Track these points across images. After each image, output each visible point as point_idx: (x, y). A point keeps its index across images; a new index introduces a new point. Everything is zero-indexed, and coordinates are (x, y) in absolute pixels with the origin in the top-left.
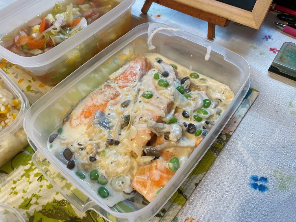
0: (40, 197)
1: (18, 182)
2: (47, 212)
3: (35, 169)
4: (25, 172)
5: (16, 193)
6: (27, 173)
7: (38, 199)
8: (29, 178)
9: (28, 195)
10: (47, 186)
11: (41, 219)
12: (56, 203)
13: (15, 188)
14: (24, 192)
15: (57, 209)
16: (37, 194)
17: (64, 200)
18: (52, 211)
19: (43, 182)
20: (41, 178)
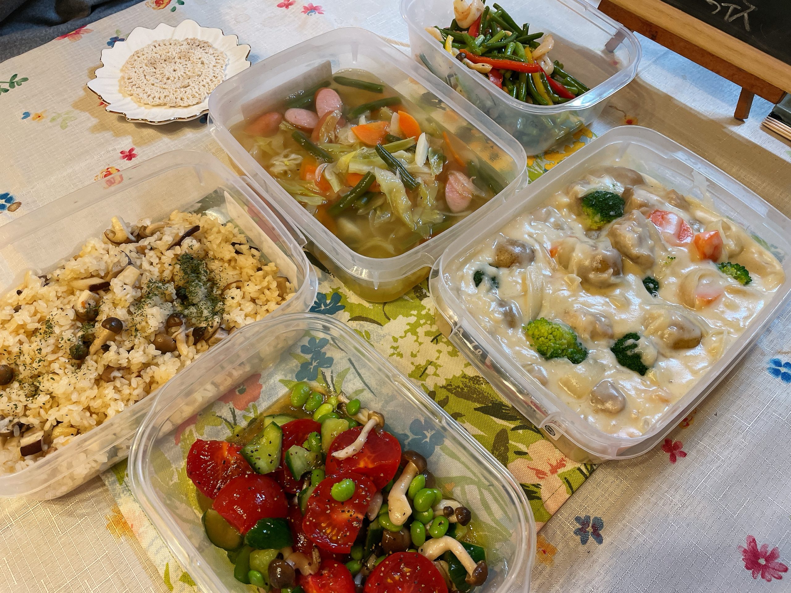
0: (440, 366)
1: (400, 340)
2: (455, 389)
3: (425, 324)
4: (408, 327)
5: (401, 355)
6: (413, 329)
7: (437, 369)
8: (418, 337)
9: (421, 361)
10: (449, 352)
11: (447, 397)
12: (466, 378)
13: (398, 347)
14: (413, 355)
15: (469, 387)
16: (435, 361)
17: (478, 376)
18: (462, 389)
19: (441, 346)
20: (436, 339)
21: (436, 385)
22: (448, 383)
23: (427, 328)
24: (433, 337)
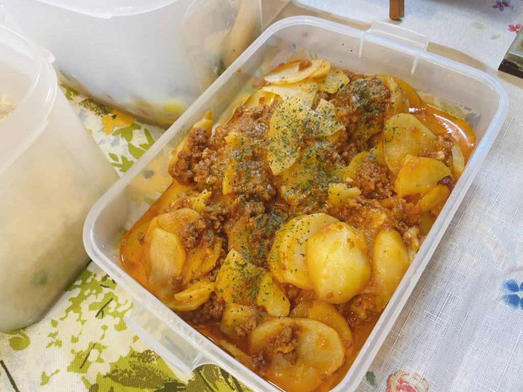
0: (104, 347)
1: (60, 322)
2: (121, 375)
3: (89, 295)
4: (71, 303)
6: (75, 305)
7: (101, 352)
8: (81, 313)
9: (82, 346)
10: (116, 326)
11: (112, 389)
12: (135, 357)
13: (56, 334)
14: (74, 340)
15: (138, 368)
16: (99, 342)
17: (149, 351)
18: (130, 373)
20: (102, 312)
21: (99, 375)
22: (114, 368)
23: (92, 299)
24: (98, 311)
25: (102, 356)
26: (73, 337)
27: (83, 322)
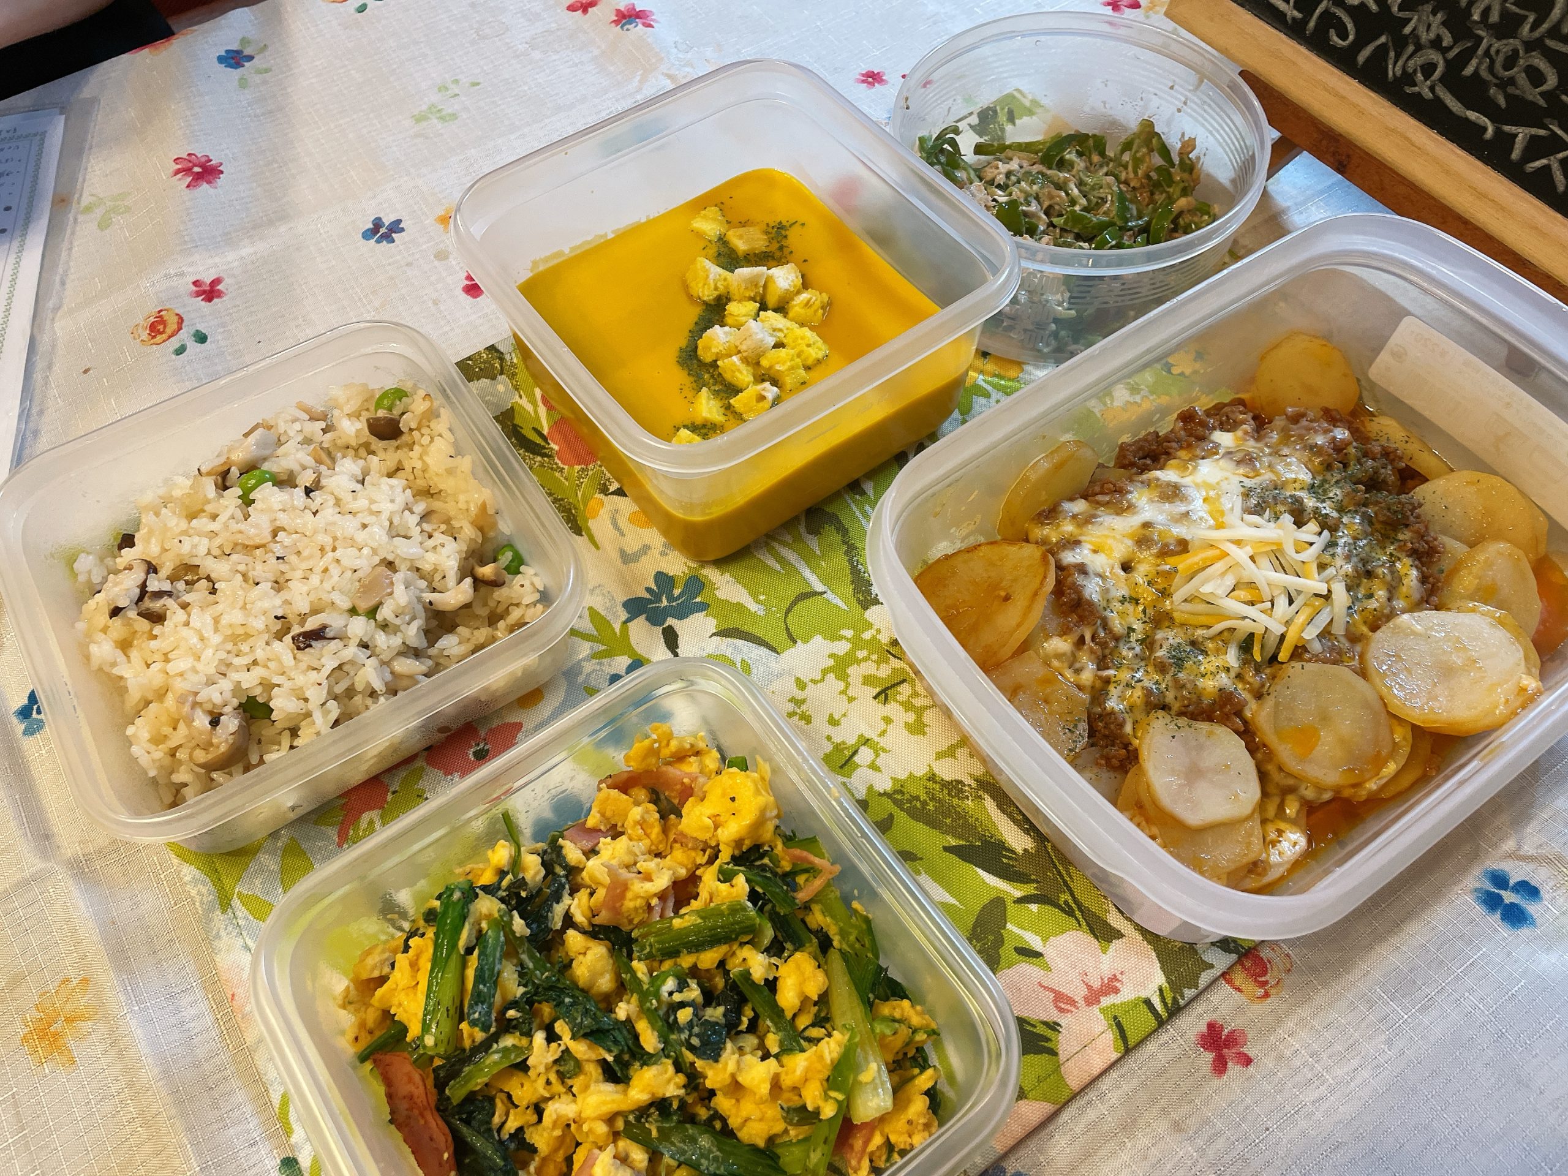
1: (810, 687)
2: (909, 801)
3: (865, 659)
4: (831, 662)
5: (807, 719)
6: (840, 667)
7: (877, 755)
8: (848, 685)
9: (847, 735)
10: (907, 724)
11: (891, 816)
12: (936, 782)
13: (803, 701)
14: (833, 722)
15: (941, 802)
16: (876, 739)
17: (961, 782)
18: (924, 804)
19: (893, 709)
20: (884, 695)
21: (870, 788)
22: (898, 787)
23: (869, 668)
24: (878, 690)
25: (878, 762)
26: (831, 716)
27: (851, 700)
